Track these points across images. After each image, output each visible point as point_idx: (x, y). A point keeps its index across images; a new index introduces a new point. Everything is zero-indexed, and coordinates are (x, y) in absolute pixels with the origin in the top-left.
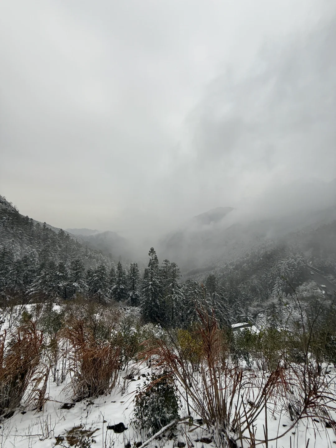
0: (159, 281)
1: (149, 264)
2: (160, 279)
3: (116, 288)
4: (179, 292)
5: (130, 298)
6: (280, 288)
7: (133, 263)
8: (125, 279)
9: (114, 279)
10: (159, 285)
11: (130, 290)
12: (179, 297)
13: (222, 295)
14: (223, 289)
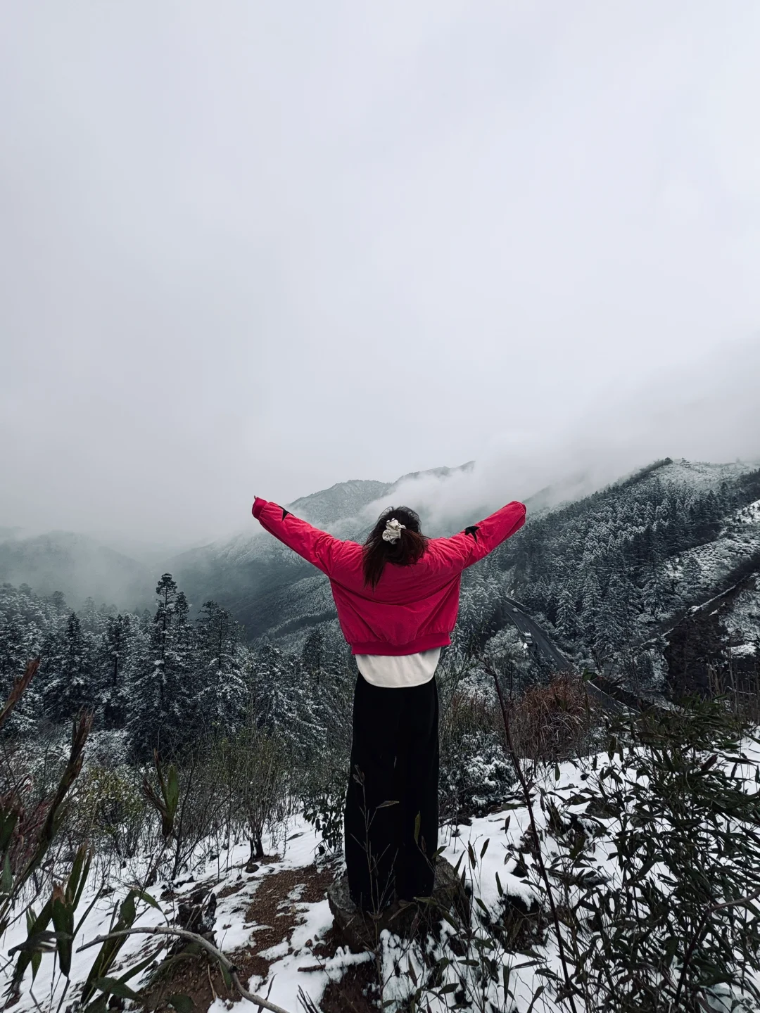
0: (183, 656)
1: (158, 614)
2: (188, 650)
3: (60, 688)
4: (235, 677)
5: (101, 710)
6: (459, 646)
7: (116, 617)
8: (90, 659)
9: (54, 663)
10: (181, 666)
11: (105, 686)
12: (233, 690)
13: (336, 673)
14: (340, 659)
